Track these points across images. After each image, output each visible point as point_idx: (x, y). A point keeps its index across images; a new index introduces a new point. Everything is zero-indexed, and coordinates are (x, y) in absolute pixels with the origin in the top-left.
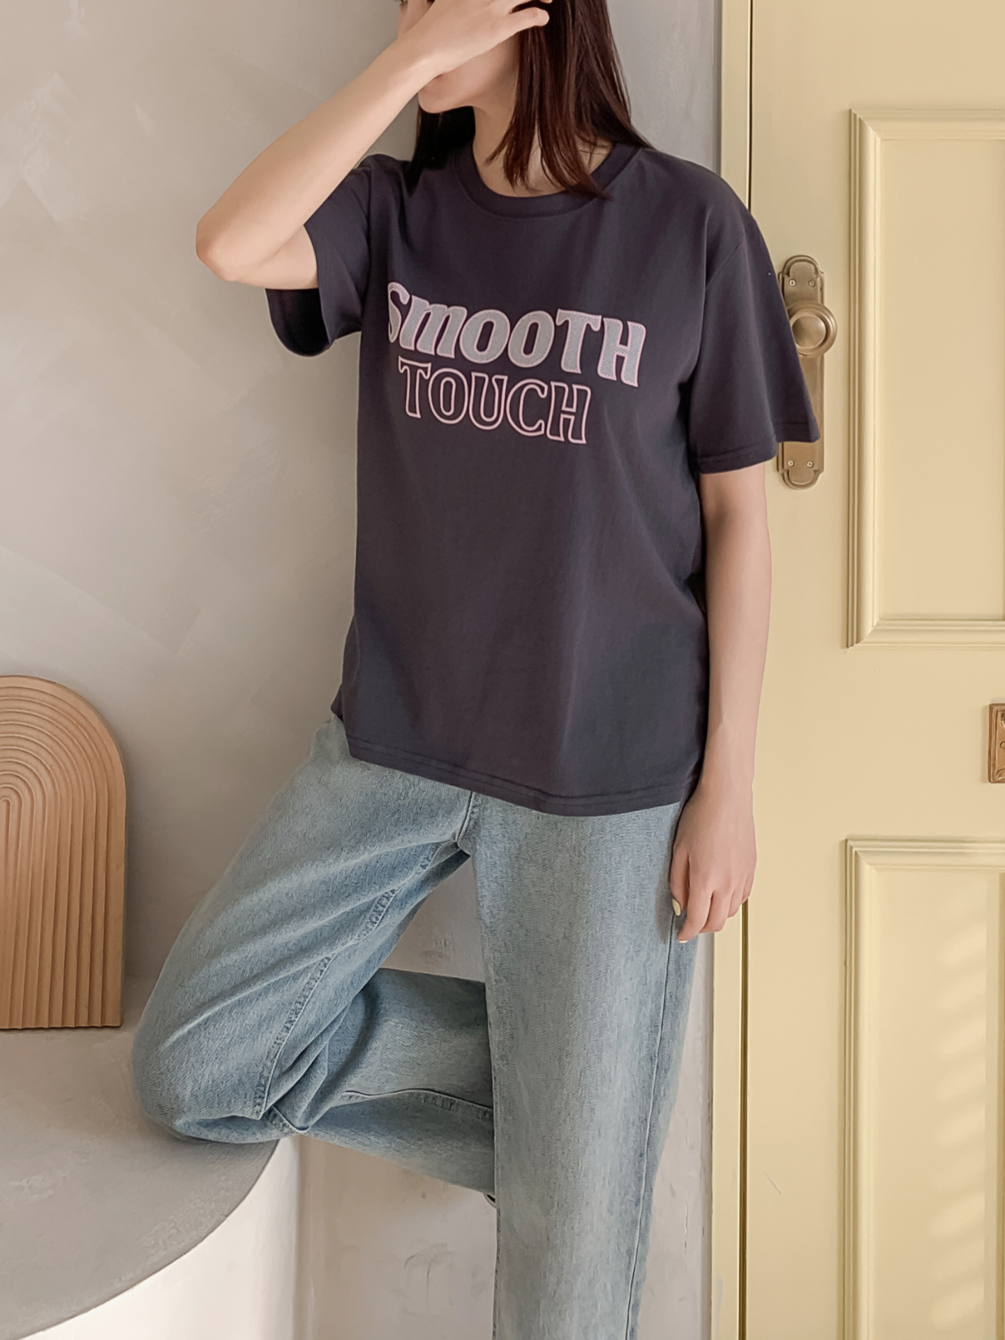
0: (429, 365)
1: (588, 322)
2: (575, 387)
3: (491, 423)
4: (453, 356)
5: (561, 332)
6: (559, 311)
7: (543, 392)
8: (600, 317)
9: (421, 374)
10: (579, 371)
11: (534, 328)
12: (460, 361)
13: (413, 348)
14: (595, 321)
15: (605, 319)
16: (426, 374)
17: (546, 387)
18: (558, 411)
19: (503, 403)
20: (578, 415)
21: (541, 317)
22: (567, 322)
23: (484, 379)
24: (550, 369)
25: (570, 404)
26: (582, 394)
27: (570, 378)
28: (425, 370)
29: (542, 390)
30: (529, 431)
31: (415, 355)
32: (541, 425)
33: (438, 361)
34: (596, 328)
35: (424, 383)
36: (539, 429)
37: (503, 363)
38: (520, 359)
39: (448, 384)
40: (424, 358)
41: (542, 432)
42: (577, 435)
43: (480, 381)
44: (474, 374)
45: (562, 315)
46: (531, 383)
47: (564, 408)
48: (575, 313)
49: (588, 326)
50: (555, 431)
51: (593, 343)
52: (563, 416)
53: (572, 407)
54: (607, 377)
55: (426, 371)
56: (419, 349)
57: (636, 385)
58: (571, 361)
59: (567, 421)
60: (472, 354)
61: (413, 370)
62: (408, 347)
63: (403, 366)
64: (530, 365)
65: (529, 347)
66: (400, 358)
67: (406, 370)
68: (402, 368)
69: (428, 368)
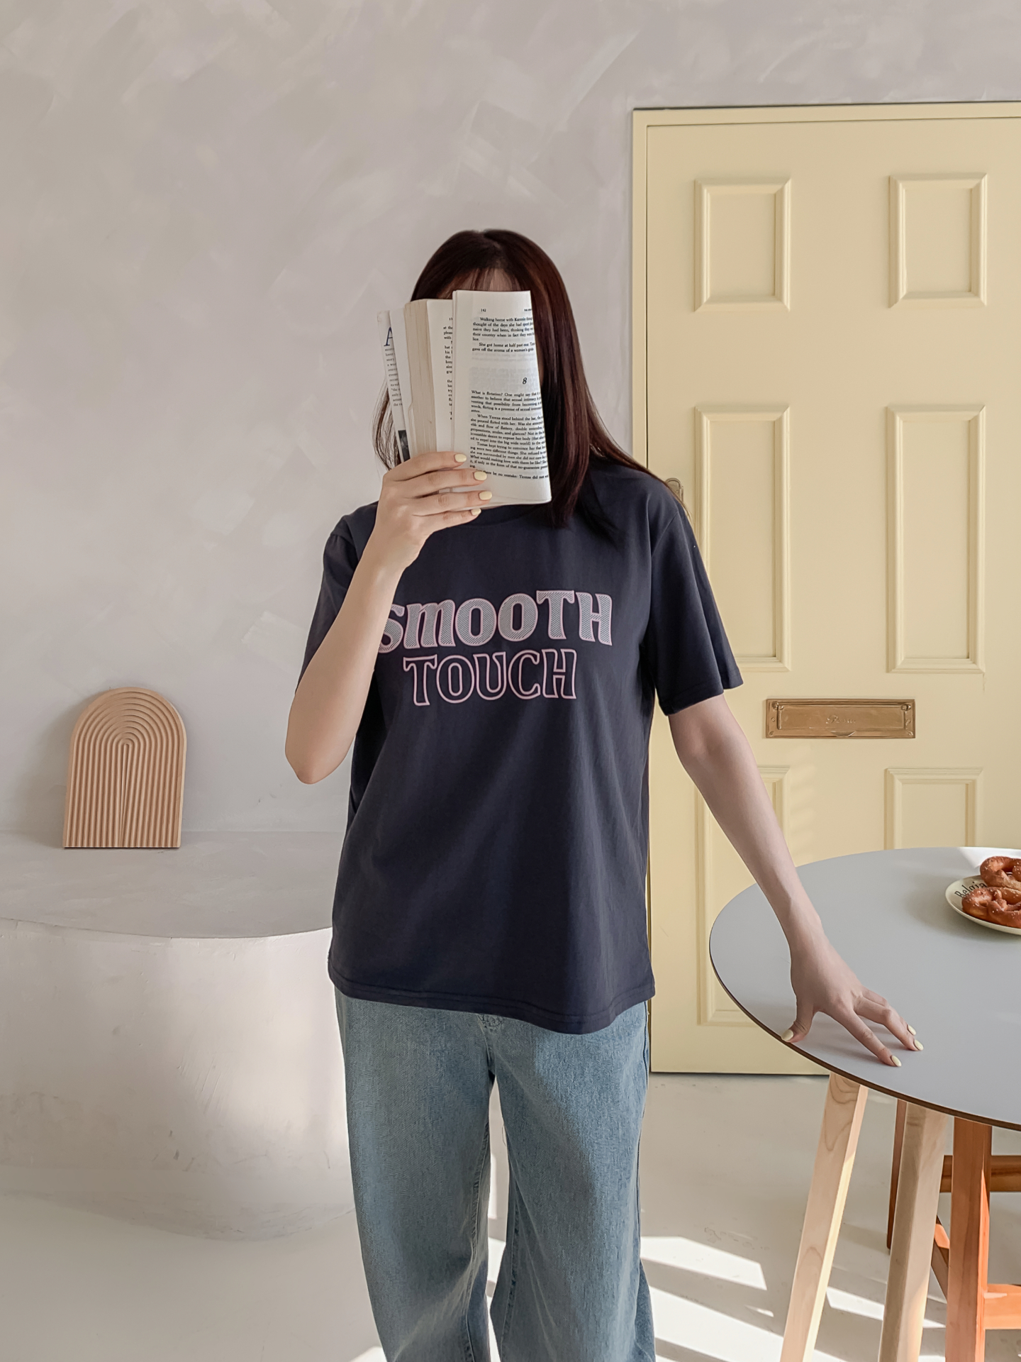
0: (436, 656)
1: (564, 597)
2: (563, 651)
3: (497, 693)
4: (454, 645)
5: (544, 609)
6: (538, 592)
7: (536, 660)
8: (573, 592)
9: (428, 666)
10: (565, 638)
11: (518, 609)
12: (460, 648)
14: (569, 595)
15: (577, 593)
16: (433, 665)
17: (538, 655)
18: (551, 673)
19: (504, 675)
20: (568, 674)
21: (523, 599)
22: (547, 601)
23: (486, 658)
24: (540, 639)
25: (560, 666)
26: (569, 656)
27: (557, 644)
28: (432, 661)
29: (535, 657)
30: (528, 696)
31: (422, 651)
32: (537, 688)
33: (441, 651)
34: (572, 601)
35: (432, 673)
36: (536, 691)
37: (497, 642)
38: (511, 636)
39: (455, 669)
40: (429, 651)
41: (539, 693)
42: (568, 692)
43: (482, 661)
44: (475, 656)
45: (541, 595)
46: (526, 654)
47: (555, 670)
48: (552, 592)
49: (565, 600)
50: (550, 691)
51: (571, 613)
52: (555, 677)
53: (562, 668)
54: (587, 639)
56: (423, 645)
57: (611, 644)
58: (556, 630)
59: (559, 681)
60: (470, 640)
61: (420, 665)
62: (414, 647)
63: (408, 664)
64: (521, 639)
65: (517, 625)
66: (405, 659)
67: (412, 667)
68: (407, 667)
69: (434, 659)
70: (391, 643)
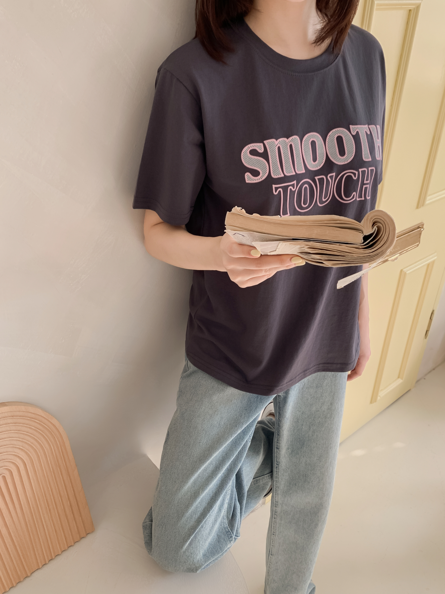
0: (295, 182)
1: (365, 130)
2: (369, 168)
3: (327, 201)
4: (304, 171)
5: (357, 139)
6: (351, 126)
7: (355, 177)
8: (367, 126)
9: (291, 189)
10: (370, 160)
12: (308, 173)
13: (283, 175)
15: (370, 126)
16: (294, 188)
17: (357, 173)
18: (362, 184)
19: (332, 188)
20: (370, 183)
21: (342, 132)
22: (357, 132)
23: (323, 178)
24: (357, 162)
25: (368, 179)
26: (373, 171)
27: (367, 164)
29: (355, 174)
30: (347, 201)
31: (286, 179)
32: (354, 195)
33: (298, 177)
34: (369, 132)
35: (292, 194)
36: (353, 197)
37: (329, 166)
38: (340, 161)
39: (306, 189)
40: (290, 178)
41: (355, 198)
42: (369, 195)
43: (321, 180)
44: (316, 178)
45: (354, 129)
46: (348, 172)
47: (365, 182)
48: (359, 126)
49: (366, 132)
50: (360, 196)
51: (371, 142)
52: (364, 186)
54: (378, 159)
55: (293, 186)
56: (286, 174)
58: (366, 155)
59: (366, 188)
60: (312, 166)
61: (285, 189)
62: (279, 176)
63: (276, 189)
64: (346, 163)
65: (342, 152)
66: (274, 186)
67: (280, 191)
68: (276, 192)
69: (294, 184)
70: (261, 175)
